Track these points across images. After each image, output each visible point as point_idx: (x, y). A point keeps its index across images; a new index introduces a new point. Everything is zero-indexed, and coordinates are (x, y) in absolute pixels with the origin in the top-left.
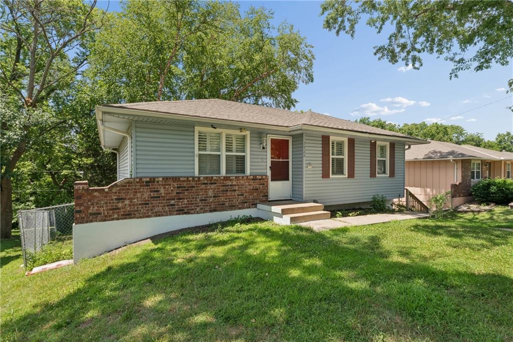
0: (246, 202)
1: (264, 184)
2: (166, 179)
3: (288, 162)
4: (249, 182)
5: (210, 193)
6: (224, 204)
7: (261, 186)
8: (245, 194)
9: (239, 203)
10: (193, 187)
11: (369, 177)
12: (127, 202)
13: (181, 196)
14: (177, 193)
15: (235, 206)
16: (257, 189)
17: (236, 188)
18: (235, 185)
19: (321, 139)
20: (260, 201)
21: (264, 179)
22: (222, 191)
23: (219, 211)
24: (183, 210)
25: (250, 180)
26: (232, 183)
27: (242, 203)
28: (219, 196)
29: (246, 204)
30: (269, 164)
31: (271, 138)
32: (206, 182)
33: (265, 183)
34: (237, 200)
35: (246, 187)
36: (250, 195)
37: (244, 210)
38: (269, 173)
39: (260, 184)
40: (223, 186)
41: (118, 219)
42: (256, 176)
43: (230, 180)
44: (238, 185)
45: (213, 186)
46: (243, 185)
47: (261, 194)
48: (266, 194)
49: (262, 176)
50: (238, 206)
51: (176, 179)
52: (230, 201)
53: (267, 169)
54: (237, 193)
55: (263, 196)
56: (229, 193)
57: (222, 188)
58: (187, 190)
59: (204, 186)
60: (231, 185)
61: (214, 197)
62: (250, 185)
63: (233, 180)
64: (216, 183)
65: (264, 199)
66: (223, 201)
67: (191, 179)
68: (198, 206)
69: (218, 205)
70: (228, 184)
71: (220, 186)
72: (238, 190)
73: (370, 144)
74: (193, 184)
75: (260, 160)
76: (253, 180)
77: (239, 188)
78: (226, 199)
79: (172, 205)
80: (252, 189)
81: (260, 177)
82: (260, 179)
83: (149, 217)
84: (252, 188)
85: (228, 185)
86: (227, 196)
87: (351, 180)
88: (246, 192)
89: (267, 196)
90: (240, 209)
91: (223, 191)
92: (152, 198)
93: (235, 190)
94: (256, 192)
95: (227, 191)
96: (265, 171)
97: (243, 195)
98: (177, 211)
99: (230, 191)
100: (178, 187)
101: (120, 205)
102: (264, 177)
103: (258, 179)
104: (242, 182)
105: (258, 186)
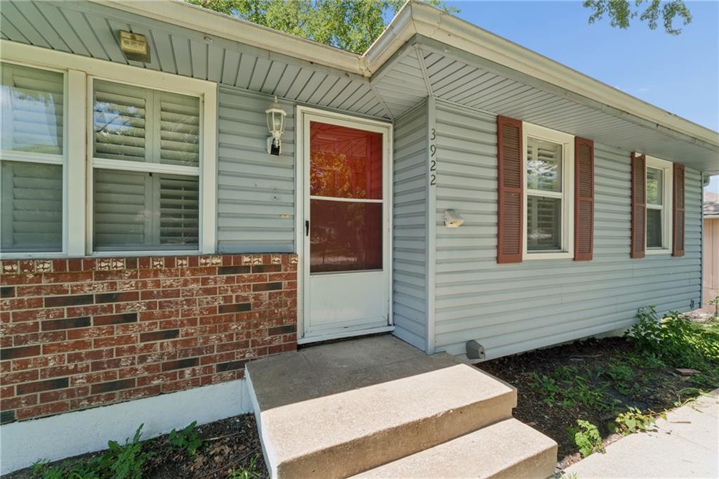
0: (192, 363)
1: (278, 286)
3: (379, 207)
4: (205, 281)
6: (63, 383)
7: (265, 294)
8: (182, 331)
9: (147, 369)
11: (628, 258)
15: (131, 383)
16: (247, 307)
17: (139, 307)
18: (132, 296)
19: (493, 128)
20: (261, 352)
21: (277, 268)
22: (46, 325)
23: (25, 416)
25: (211, 270)
26: (113, 285)
27: (166, 367)
28: (35, 350)
29: (188, 371)
30: (303, 213)
31: (309, 118)
33: (285, 283)
34: (143, 359)
35: (189, 302)
36: (213, 331)
37: (180, 394)
38: (303, 245)
39: (256, 288)
40: (50, 302)
42: (238, 256)
43: (102, 275)
44: (146, 295)
46: (177, 294)
47: (265, 326)
48: (288, 323)
49: (267, 255)
50: (143, 381)
52: (96, 366)
53: (294, 229)
54: (134, 331)
55: (272, 332)
56: (90, 333)
60: (102, 298)
62: (210, 291)
63: (119, 273)
65: (279, 340)
66: (54, 371)
69: (21, 390)
70: (87, 291)
71: (38, 303)
72: (145, 317)
73: (628, 160)
75: (267, 197)
76: (223, 270)
77: (149, 306)
78: (74, 358)
80: (222, 309)
81: (258, 261)
82: (258, 269)
84: (219, 302)
85: (88, 299)
86: (85, 345)
87: (583, 266)
88: (193, 322)
89: (293, 329)
90: (156, 391)
91: (59, 324)
93: (132, 318)
94: (240, 319)
95: (85, 322)
96: (287, 237)
102: (276, 260)
103: (247, 269)
104: (165, 280)
105: (250, 294)
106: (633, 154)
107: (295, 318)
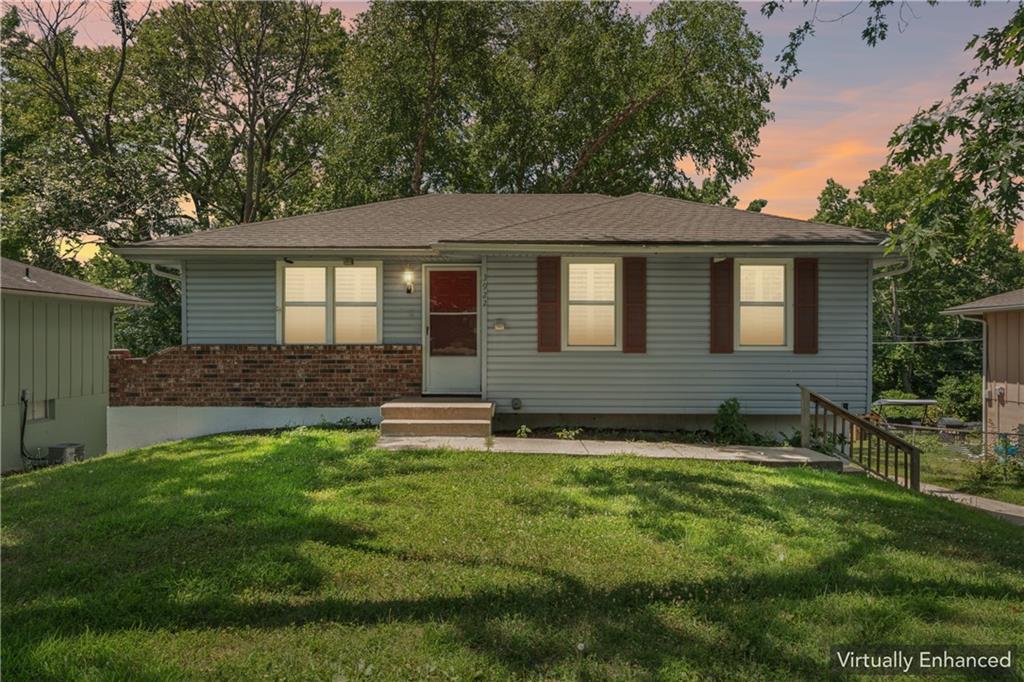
0: (372, 395)
1: (411, 361)
2: (226, 348)
3: (475, 316)
4: (377, 357)
5: (300, 374)
6: (326, 395)
7: (405, 365)
8: (368, 379)
9: (355, 394)
10: (272, 362)
11: (707, 353)
12: (172, 381)
13: (250, 375)
14: (244, 371)
15: (348, 399)
16: (396, 371)
17: (351, 366)
18: (348, 362)
19: (535, 265)
20: (403, 395)
21: (411, 352)
22: (322, 371)
23: (316, 405)
24: (254, 399)
25: (379, 352)
26: (342, 357)
27: (361, 394)
28: (317, 380)
29: (370, 398)
30: (425, 322)
31: (429, 269)
32: (293, 354)
33: (415, 360)
34: (353, 389)
35: (371, 366)
36: (380, 381)
37: (366, 408)
38: (425, 340)
39: (400, 362)
40: (323, 362)
41: (159, 404)
42: (391, 346)
43: (339, 352)
44: (354, 362)
45: (305, 362)
46: (365, 362)
47: (405, 381)
48: (416, 381)
49: (405, 345)
50: (353, 399)
51: (241, 348)
52: (337, 390)
53: (421, 332)
54: (350, 376)
55: (408, 385)
56: (335, 376)
57: (321, 367)
58: (261, 367)
59: (288, 361)
60: (339, 362)
61: (307, 380)
62: (379, 362)
63: (344, 352)
64: (310, 357)
65: (412, 390)
66: (323, 390)
67: (264, 348)
68: (278, 395)
69: (315, 394)
70: (333, 359)
71: (319, 362)
72: (355, 371)
73: (708, 266)
74: (270, 357)
75: (405, 315)
76: (385, 352)
77: (355, 367)
78: (330, 385)
79: (236, 390)
80: (385, 371)
81: (400, 348)
82: (401, 352)
83: (201, 405)
84: (383, 367)
85: (333, 362)
86: (333, 380)
87: (635, 357)
88: (372, 376)
89: (420, 385)
90: (358, 405)
91: (325, 371)
92: (205, 376)
93: (349, 371)
94: (392, 377)
95: (332, 371)
96: (417, 336)
97: (364, 380)
98: (244, 399)
99: (338, 371)
100: (245, 362)
101: (163, 385)
102: (409, 348)
103: (395, 352)
104: (361, 356)
105: (398, 364)
106: (712, 259)
107: (421, 379)
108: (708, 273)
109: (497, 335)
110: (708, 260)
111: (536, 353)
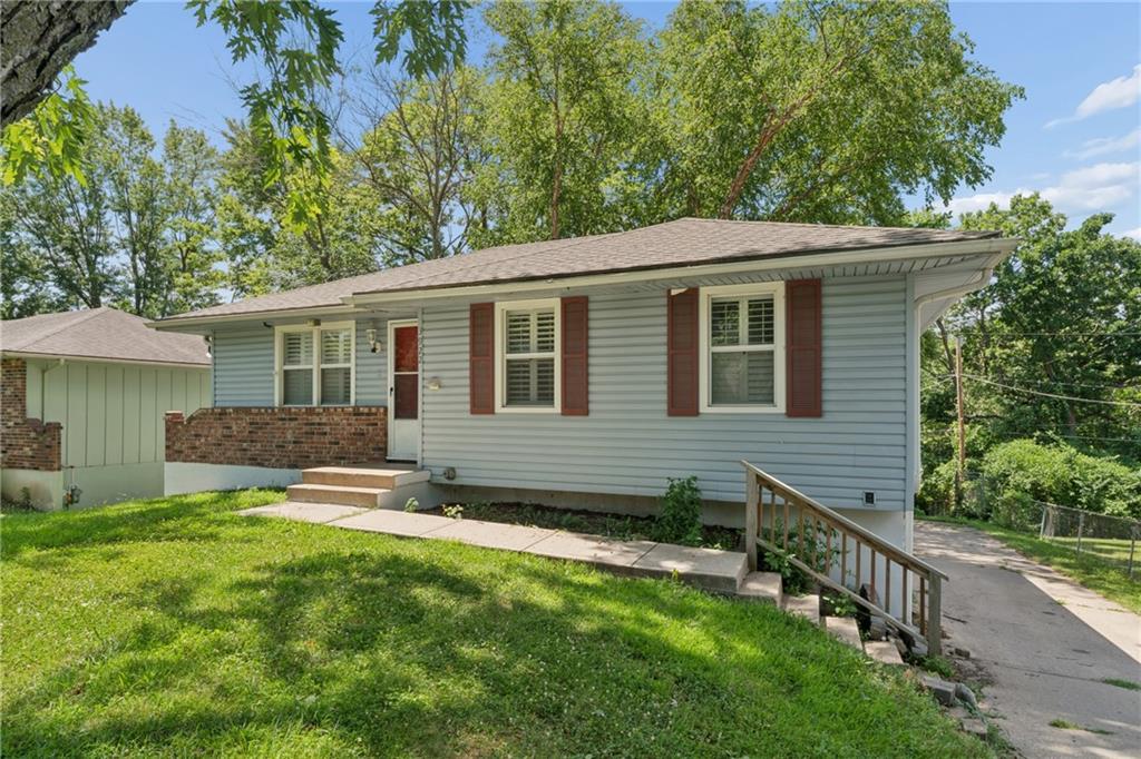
0: (344, 459)
1: (378, 424)
2: (237, 410)
4: (348, 420)
5: (289, 436)
6: (308, 457)
7: (371, 428)
8: (341, 442)
9: (330, 458)
10: (268, 424)
11: (662, 416)
12: (203, 440)
13: (255, 437)
14: (250, 432)
16: (363, 434)
17: (327, 429)
18: (325, 424)
19: (467, 315)
20: (369, 459)
21: (376, 414)
22: (305, 433)
24: (256, 459)
25: (350, 414)
26: (322, 419)
27: (336, 458)
28: (302, 442)
30: (391, 383)
31: (395, 326)
32: (283, 416)
34: (329, 453)
35: (343, 429)
36: (351, 444)
38: (391, 403)
39: (368, 425)
40: (306, 424)
41: (195, 461)
43: (318, 414)
44: (331, 424)
45: (293, 424)
46: (338, 424)
47: (371, 445)
48: (381, 446)
49: (370, 407)
51: (247, 410)
52: (317, 452)
53: (386, 393)
54: (328, 438)
55: (374, 449)
56: (315, 438)
57: (305, 429)
58: (261, 428)
59: (280, 422)
60: (318, 424)
61: (295, 442)
62: (350, 425)
63: (321, 414)
64: (296, 419)
65: (378, 455)
66: (306, 452)
67: (263, 411)
68: (274, 455)
70: (314, 420)
72: (331, 434)
73: (664, 301)
74: (267, 419)
75: (375, 376)
76: (355, 415)
77: (331, 429)
78: (312, 448)
79: (245, 450)
80: (354, 434)
81: (366, 410)
82: (368, 414)
83: (221, 463)
84: (353, 430)
85: (313, 424)
86: (314, 443)
87: (576, 422)
88: (344, 439)
89: (386, 449)
91: (307, 433)
92: (224, 436)
93: (325, 434)
94: (360, 440)
95: (313, 433)
96: (383, 397)
97: (337, 443)
98: (250, 459)
99: (318, 433)
100: (251, 424)
101: (197, 443)
102: (374, 410)
103: (362, 414)
104: (336, 418)
105: (364, 427)
106: (669, 291)
107: (386, 443)
108: (665, 311)
109: (434, 395)
110: (666, 294)
111: (468, 415)
